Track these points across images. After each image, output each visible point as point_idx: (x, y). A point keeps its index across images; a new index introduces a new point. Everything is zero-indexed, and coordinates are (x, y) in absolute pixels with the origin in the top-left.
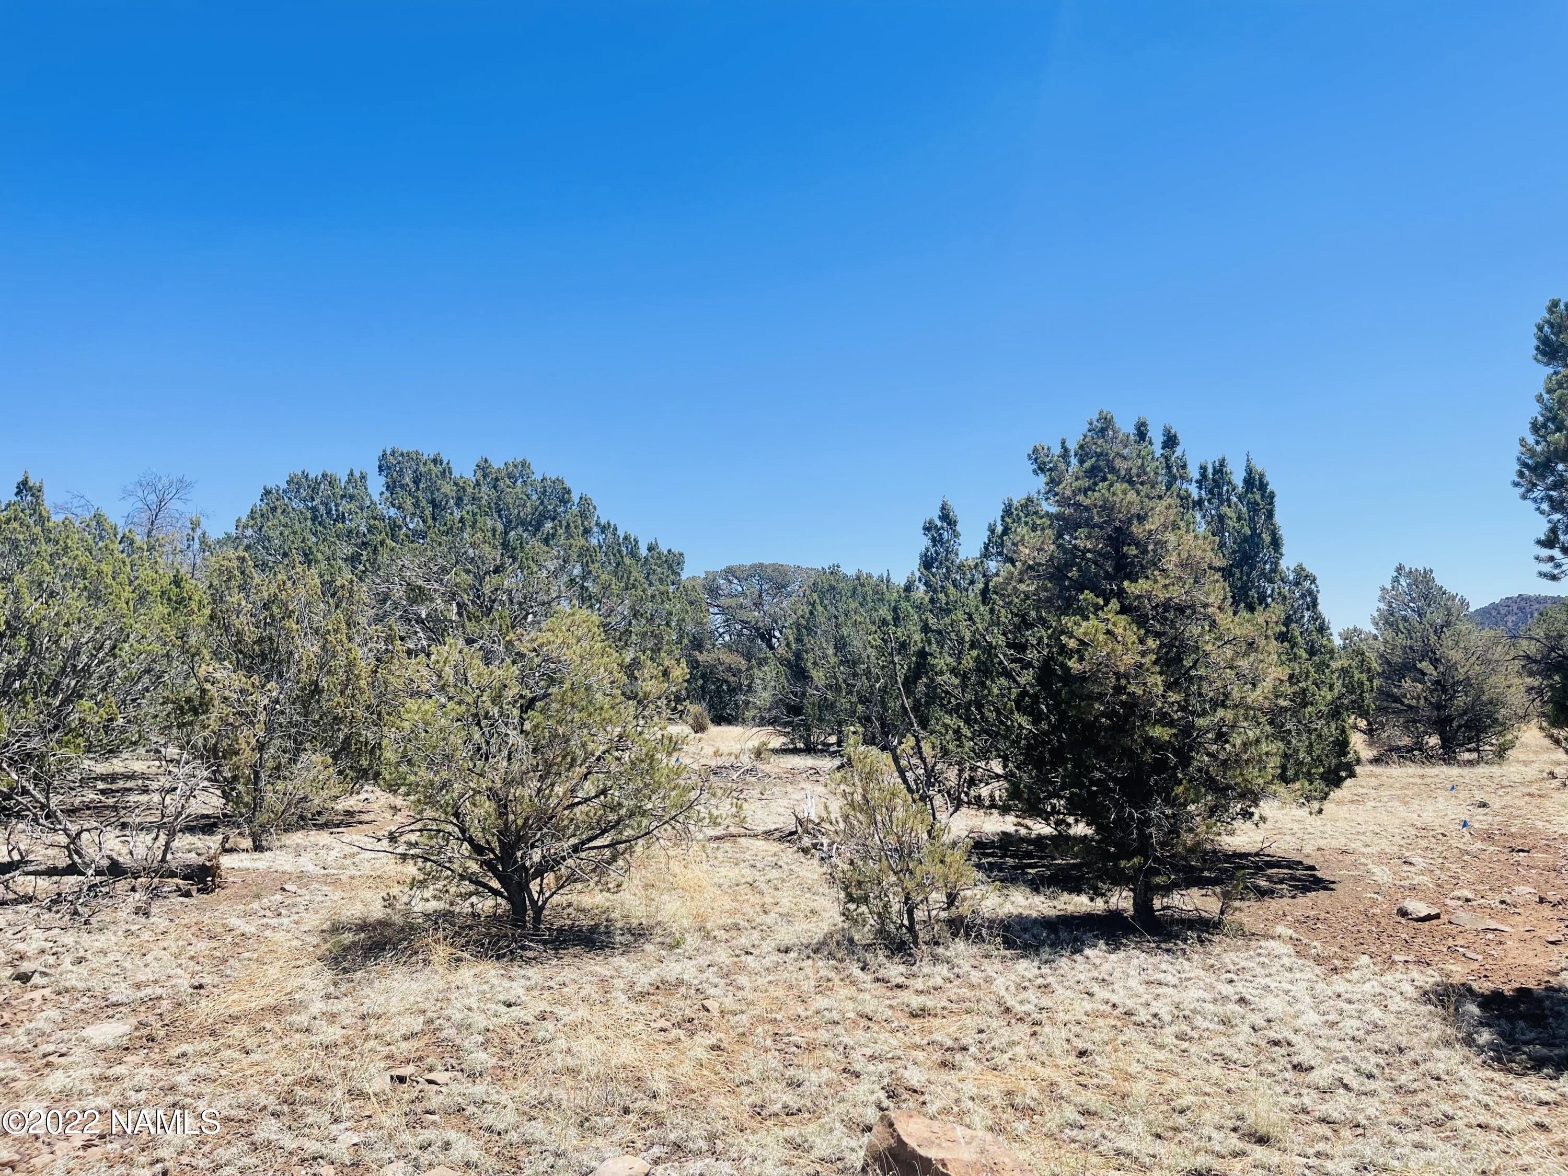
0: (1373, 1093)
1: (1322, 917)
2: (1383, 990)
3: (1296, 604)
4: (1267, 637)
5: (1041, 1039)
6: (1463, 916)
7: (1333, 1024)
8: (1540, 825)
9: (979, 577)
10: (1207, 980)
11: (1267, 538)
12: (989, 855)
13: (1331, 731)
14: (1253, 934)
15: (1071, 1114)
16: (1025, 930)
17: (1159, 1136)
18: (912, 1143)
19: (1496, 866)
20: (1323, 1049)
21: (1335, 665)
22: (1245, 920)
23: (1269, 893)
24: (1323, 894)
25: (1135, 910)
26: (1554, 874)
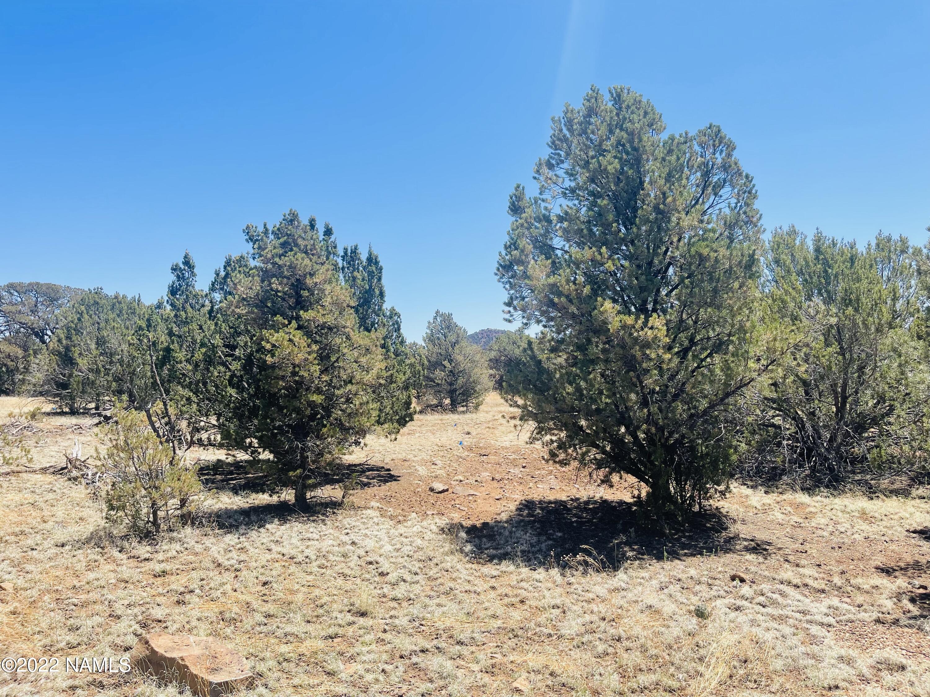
0: (417, 582)
1: (393, 495)
2: (422, 530)
3: (390, 328)
4: (376, 346)
5: (241, 579)
6: (459, 489)
7: (398, 550)
8: (492, 442)
9: (207, 303)
10: (335, 535)
11: (377, 292)
12: (205, 474)
13: (403, 396)
14: (359, 507)
15: (259, 618)
16: (230, 517)
17: (309, 622)
18: (160, 651)
19: (474, 463)
20: (394, 563)
21: (408, 362)
22: (355, 500)
23: (367, 485)
24: (394, 483)
25: (296, 500)
26: (498, 466)
